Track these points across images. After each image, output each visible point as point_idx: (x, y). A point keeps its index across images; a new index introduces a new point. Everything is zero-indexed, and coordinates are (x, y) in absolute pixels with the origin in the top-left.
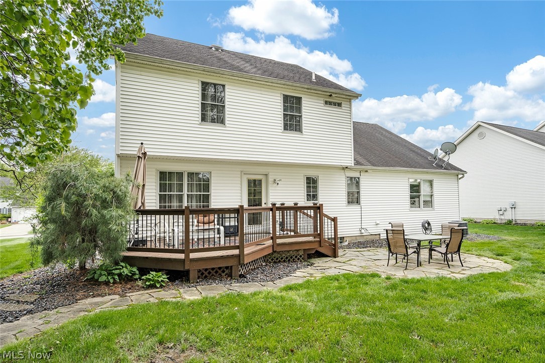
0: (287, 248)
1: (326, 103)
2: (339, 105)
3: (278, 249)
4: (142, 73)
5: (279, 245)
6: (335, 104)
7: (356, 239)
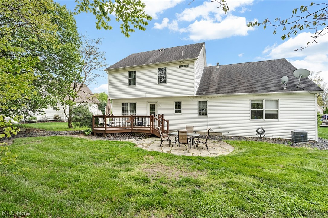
0: (137, 132)
1: (180, 67)
2: (187, 66)
3: (134, 131)
4: (114, 74)
5: (133, 130)
6: (185, 66)
7: (204, 134)
